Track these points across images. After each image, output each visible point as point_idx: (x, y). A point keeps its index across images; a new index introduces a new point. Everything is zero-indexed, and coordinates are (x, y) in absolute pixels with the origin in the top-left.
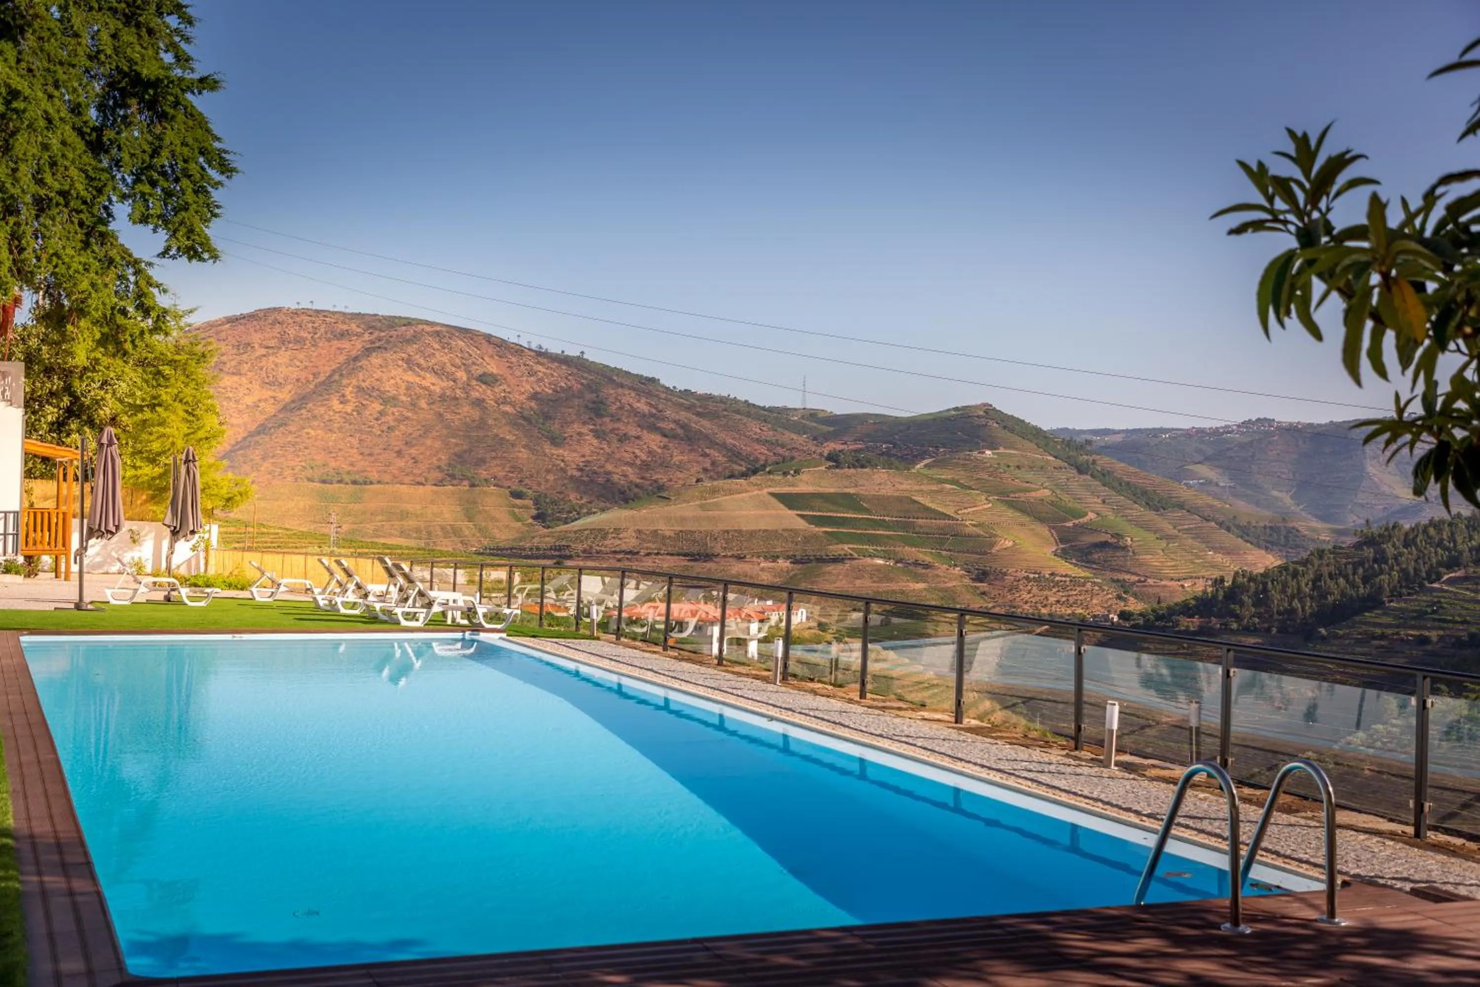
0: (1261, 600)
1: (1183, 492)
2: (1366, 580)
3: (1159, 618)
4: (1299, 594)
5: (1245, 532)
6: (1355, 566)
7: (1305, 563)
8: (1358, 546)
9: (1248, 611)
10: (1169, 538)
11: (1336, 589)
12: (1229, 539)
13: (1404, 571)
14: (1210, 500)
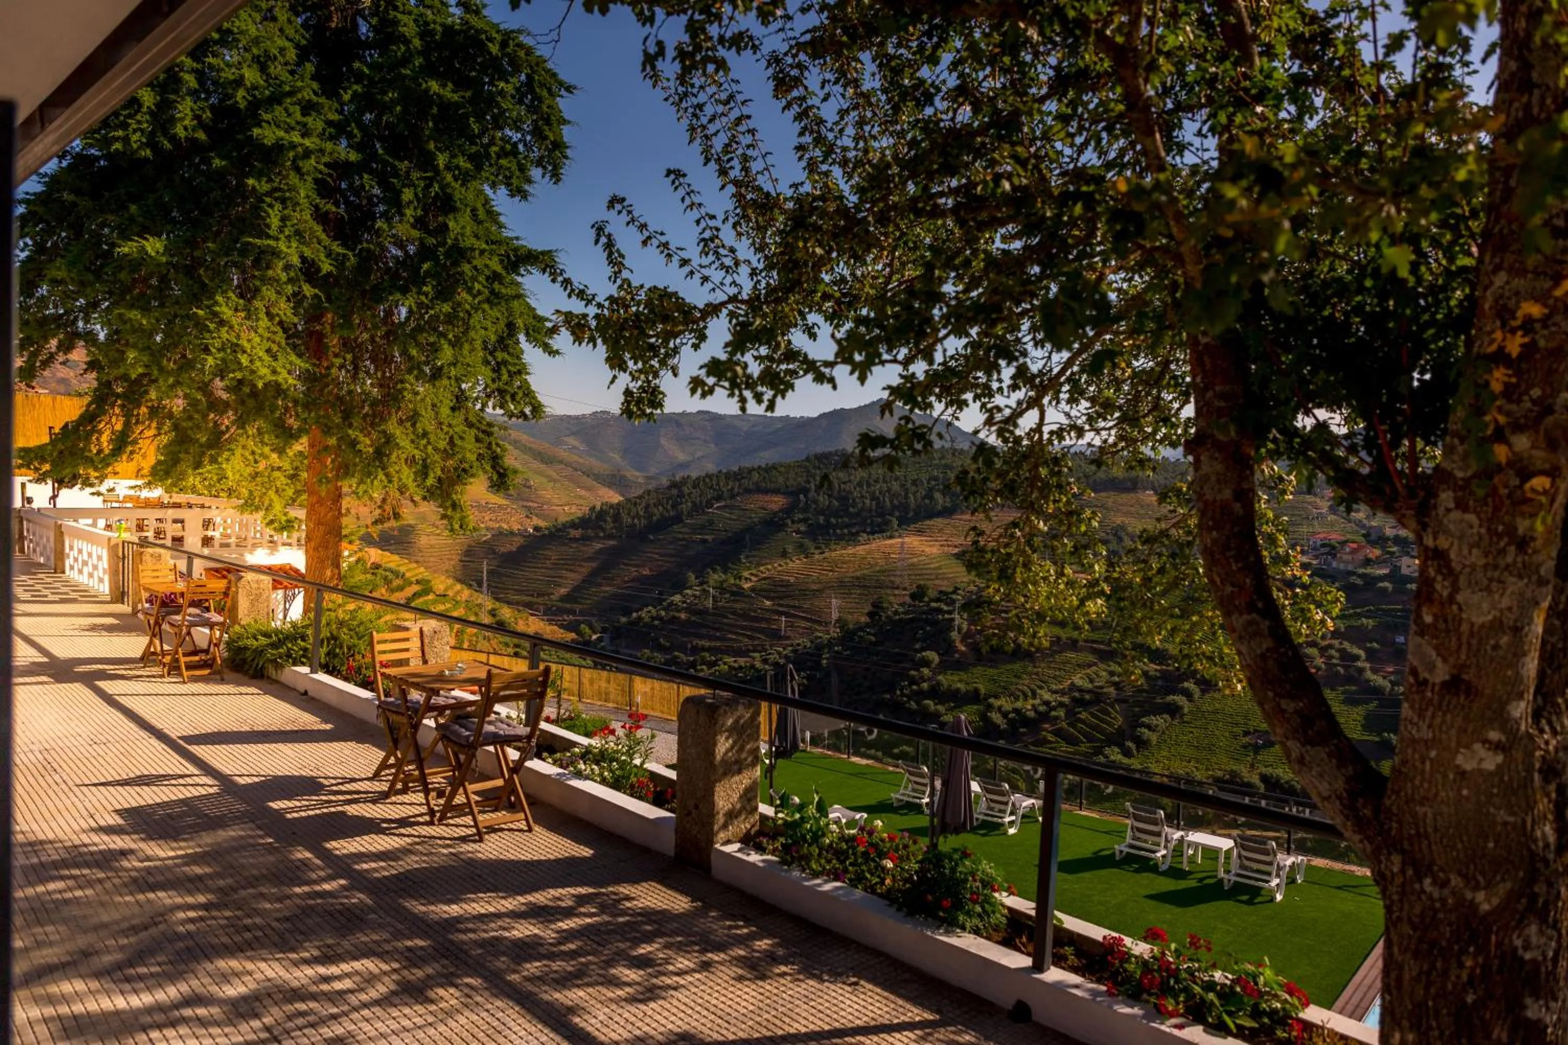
0: (617, 518)
1: (562, 453)
2: (673, 507)
3: (559, 530)
4: (637, 515)
5: (598, 478)
6: (668, 499)
7: (640, 497)
8: (669, 488)
9: (609, 525)
10: (555, 481)
11: (657, 512)
12: (590, 482)
13: (694, 503)
14: (576, 458)
